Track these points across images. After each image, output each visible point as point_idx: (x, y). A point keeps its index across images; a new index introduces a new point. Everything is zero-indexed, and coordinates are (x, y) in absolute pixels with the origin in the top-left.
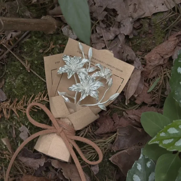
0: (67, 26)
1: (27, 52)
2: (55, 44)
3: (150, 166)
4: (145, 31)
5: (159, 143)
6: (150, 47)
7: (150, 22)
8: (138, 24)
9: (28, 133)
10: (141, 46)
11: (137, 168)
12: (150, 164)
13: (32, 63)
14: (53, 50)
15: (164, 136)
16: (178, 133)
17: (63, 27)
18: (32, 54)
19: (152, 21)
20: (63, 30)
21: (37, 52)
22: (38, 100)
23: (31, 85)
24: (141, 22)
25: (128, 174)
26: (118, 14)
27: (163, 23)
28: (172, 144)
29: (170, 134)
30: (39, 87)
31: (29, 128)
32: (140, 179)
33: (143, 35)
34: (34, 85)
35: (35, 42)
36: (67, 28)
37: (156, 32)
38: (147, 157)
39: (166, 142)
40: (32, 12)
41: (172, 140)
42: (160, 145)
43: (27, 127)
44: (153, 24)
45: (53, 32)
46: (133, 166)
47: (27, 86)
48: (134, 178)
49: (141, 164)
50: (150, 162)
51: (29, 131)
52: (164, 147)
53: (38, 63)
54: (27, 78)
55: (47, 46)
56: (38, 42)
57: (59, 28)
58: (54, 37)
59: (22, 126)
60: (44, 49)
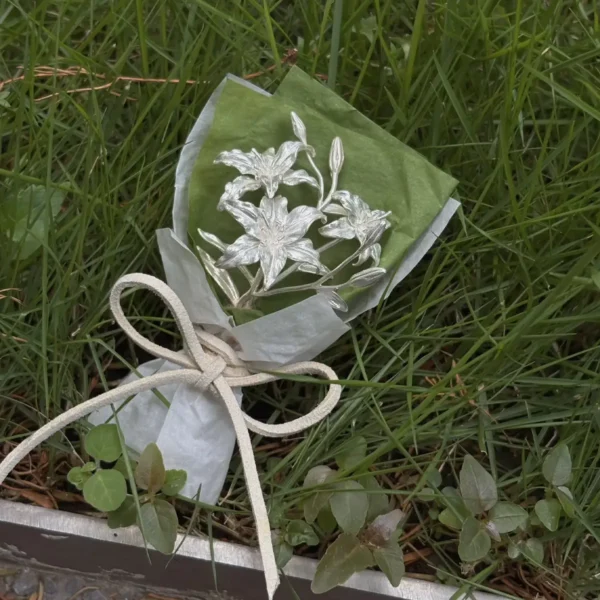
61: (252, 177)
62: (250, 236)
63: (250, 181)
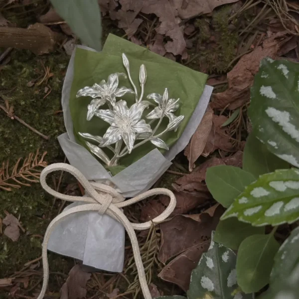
0: (73, 40)
1: (7, 88)
2: (53, 70)
3: (228, 260)
4: (204, 38)
5: (238, 215)
6: (214, 64)
7: (210, 22)
8: (191, 29)
9: (18, 226)
10: (199, 65)
11: (206, 264)
12: (228, 255)
13: (16, 105)
14: (50, 81)
15: (246, 202)
16: (269, 195)
17: (65, 41)
18: (14, 90)
19: (215, 20)
20: (65, 46)
21: (24, 86)
22: (29, 167)
23: (17, 142)
24: (196, 24)
25: (191, 276)
26: (161, 22)
27: (232, 22)
28: (261, 215)
29: (255, 199)
30: (31, 146)
31: (19, 217)
32: (213, 282)
33: (201, 46)
34: (22, 142)
35: (18, 70)
36: (73, 43)
37: (222, 38)
38: (222, 245)
39: (249, 212)
40: (10, 20)
41: (260, 208)
42: (241, 219)
43: (16, 216)
44: (216, 26)
45: (49, 50)
46: (200, 263)
47: (11, 145)
48: (202, 282)
49: (212, 258)
50: (228, 252)
51: (21, 222)
52: (247, 222)
53: (26, 104)
54: (8, 132)
55: (40, 75)
56: (25, 69)
57: (59, 44)
58: (51, 59)
59: (8, 214)
60: (35, 80)
61: (99, 98)
62: (113, 126)
63: (99, 100)
